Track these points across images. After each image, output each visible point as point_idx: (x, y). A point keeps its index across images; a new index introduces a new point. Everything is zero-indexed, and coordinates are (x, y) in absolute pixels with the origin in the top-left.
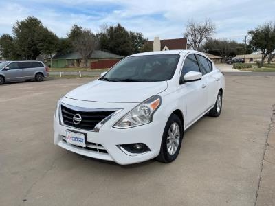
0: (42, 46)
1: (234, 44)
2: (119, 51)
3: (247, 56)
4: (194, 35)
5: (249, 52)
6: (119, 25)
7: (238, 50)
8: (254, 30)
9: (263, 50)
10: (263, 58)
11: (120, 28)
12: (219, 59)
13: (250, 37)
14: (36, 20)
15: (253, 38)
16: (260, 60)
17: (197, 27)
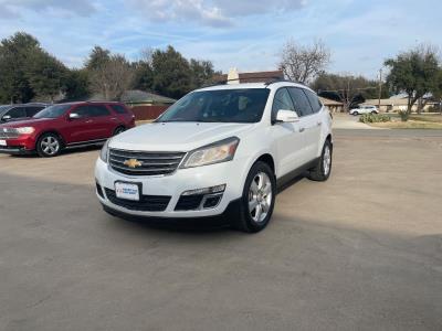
0: (37, 81)
1: (361, 81)
2: (170, 92)
3: (383, 101)
4: (296, 66)
5: (385, 95)
6: (171, 48)
7: (368, 91)
8: (395, 58)
9: (409, 91)
10: (410, 106)
11: (172, 53)
12: (337, 106)
13: (387, 70)
14: (29, 37)
15: (393, 72)
16: (404, 108)
17: (300, 54)
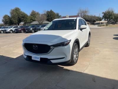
1: (95, 17)
3: (101, 22)
5: (101, 20)
6: (51, 10)
7: (97, 19)
8: (105, 12)
12: (89, 23)
13: (103, 15)
14: (18, 8)
17: (82, 11)
